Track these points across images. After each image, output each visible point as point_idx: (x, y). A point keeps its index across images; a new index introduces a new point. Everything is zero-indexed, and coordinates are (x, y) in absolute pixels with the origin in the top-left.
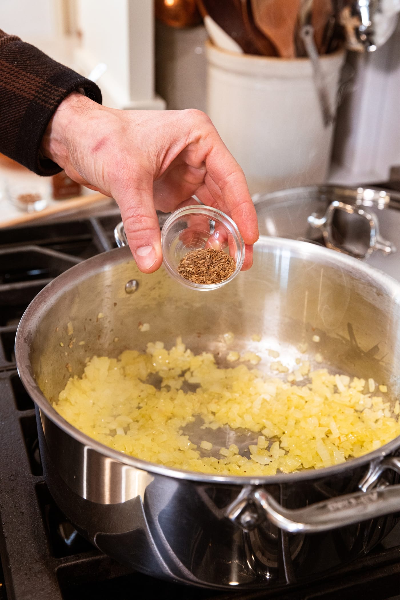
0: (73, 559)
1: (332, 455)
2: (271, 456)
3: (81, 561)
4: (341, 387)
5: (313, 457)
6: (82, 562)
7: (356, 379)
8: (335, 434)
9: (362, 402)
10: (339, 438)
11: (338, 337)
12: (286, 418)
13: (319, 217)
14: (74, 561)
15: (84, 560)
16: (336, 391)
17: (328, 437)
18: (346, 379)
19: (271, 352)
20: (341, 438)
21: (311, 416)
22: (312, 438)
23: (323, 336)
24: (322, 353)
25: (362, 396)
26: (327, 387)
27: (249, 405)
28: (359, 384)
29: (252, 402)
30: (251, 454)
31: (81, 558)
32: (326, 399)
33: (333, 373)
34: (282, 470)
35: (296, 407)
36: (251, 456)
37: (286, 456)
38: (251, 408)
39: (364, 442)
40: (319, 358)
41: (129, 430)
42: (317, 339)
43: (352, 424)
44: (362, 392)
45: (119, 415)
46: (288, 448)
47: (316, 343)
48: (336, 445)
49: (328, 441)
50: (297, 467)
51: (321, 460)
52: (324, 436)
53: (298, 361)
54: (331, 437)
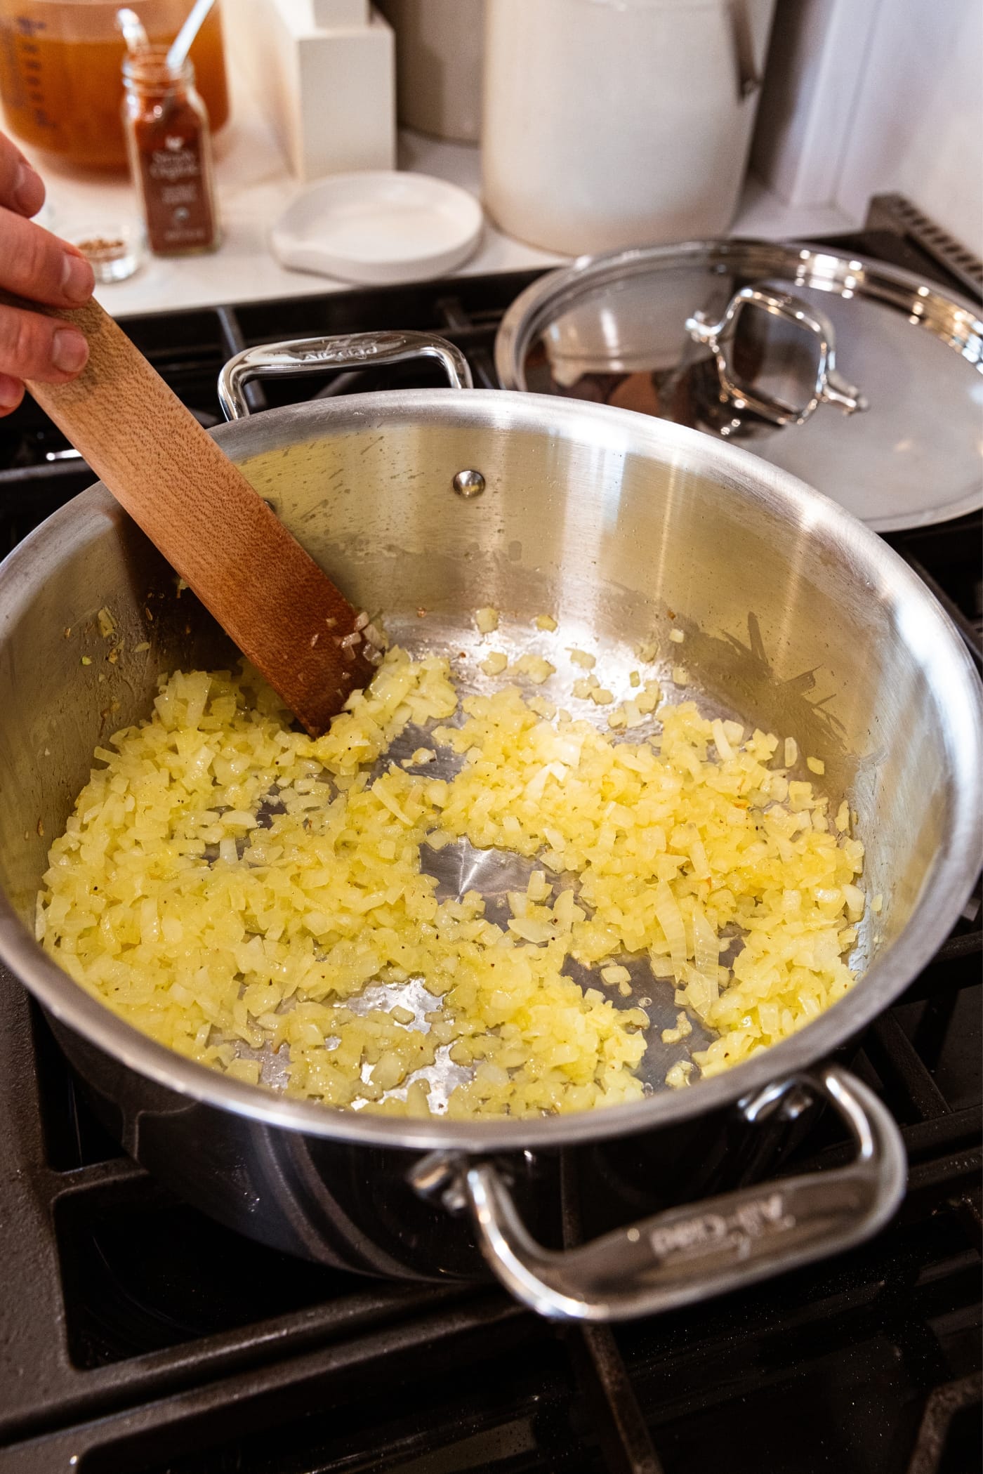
0: (94, 1174)
1: (688, 926)
2: (556, 921)
3: (111, 1179)
4: (723, 749)
5: (647, 929)
6: (115, 1182)
7: (758, 733)
8: (702, 869)
9: (765, 789)
10: (709, 880)
11: (726, 640)
12: (597, 826)
13: (707, 322)
14: (96, 1179)
15: (117, 1178)
16: (711, 757)
17: (685, 874)
18: (736, 729)
19: (578, 656)
20: (713, 882)
21: (651, 824)
22: (650, 877)
23: (693, 632)
24: (688, 667)
25: (768, 774)
26: (694, 745)
27: (518, 790)
28: (765, 744)
29: (525, 783)
30: (513, 917)
31: (113, 1172)
32: (688, 776)
33: (709, 712)
34: (576, 958)
35: (620, 800)
36: (510, 923)
37: (587, 922)
38: (520, 797)
39: (763, 890)
40: (682, 676)
41: (250, 846)
42: (678, 636)
43: (740, 849)
44: (768, 765)
45: (229, 808)
46: (594, 901)
47: (675, 645)
48: (700, 899)
49: (684, 888)
50: (608, 952)
51: (664, 938)
52: (675, 873)
53: (634, 679)
54: (692, 876)
